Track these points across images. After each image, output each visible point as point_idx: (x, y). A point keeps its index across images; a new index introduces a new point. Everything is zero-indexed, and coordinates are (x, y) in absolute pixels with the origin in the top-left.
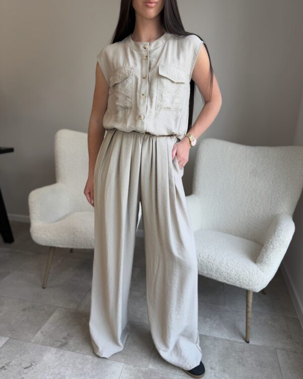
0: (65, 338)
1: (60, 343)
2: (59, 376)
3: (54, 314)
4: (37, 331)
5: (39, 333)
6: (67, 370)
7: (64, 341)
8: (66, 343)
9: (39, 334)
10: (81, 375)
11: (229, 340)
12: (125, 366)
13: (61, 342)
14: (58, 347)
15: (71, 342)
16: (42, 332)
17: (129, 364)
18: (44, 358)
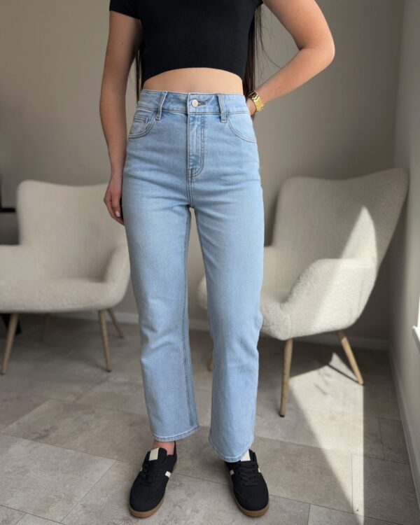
0: (46, 431)
1: (37, 435)
2: (22, 470)
3: (43, 406)
4: (13, 422)
5: (15, 424)
6: (36, 463)
7: (43, 433)
8: (46, 436)
9: (14, 426)
10: (51, 470)
11: (281, 442)
12: (117, 463)
13: (40, 434)
14: (33, 440)
15: (53, 435)
16: (19, 424)
17: (123, 462)
18: (9, 450)
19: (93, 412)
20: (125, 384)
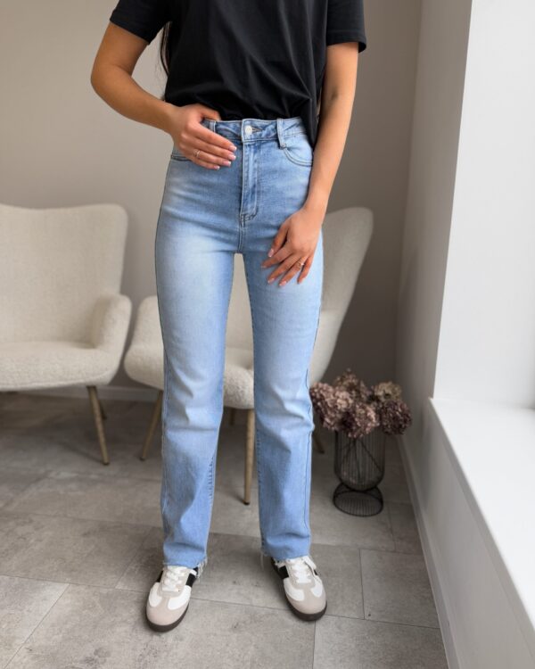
12: (70, 588)
19: (31, 521)
20: (71, 480)
